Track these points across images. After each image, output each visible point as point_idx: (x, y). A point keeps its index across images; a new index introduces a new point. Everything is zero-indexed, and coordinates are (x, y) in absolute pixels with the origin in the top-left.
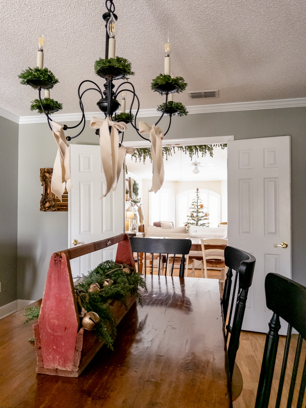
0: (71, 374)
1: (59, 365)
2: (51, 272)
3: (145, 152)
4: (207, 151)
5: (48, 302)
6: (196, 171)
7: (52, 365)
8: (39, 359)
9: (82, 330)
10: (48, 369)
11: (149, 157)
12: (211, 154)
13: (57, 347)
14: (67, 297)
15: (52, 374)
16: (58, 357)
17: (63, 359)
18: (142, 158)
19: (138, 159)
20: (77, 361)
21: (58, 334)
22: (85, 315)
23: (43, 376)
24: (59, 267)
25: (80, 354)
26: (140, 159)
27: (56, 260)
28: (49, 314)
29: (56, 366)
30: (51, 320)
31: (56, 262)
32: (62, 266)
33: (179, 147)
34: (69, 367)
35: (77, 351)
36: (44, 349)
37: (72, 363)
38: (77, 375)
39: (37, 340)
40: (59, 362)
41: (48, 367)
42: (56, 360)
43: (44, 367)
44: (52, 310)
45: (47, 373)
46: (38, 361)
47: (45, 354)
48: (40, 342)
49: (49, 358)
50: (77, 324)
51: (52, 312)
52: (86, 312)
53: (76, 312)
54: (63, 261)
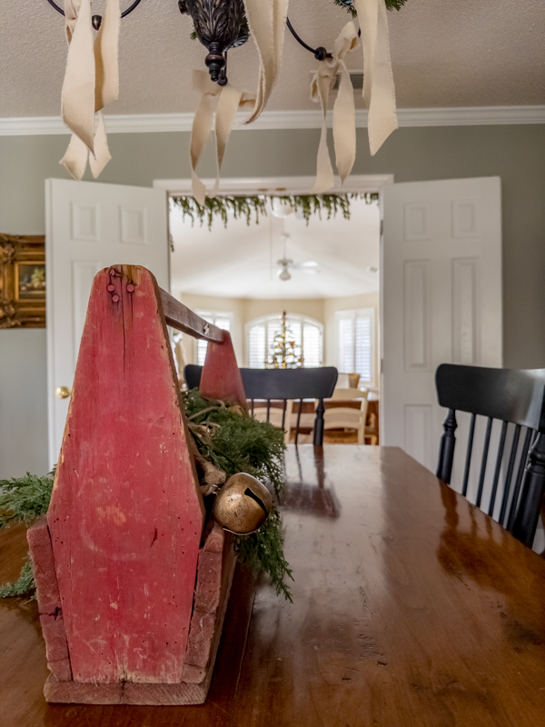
0: (180, 694)
1: (132, 667)
2: (94, 335)
3: (211, 206)
4: (338, 206)
5: (84, 445)
6: (285, 277)
7: (107, 669)
8: (54, 652)
9: (216, 537)
10: (89, 684)
11: (219, 215)
12: (346, 213)
13: (122, 603)
14: (161, 421)
15: (107, 702)
16: (126, 638)
17: (146, 644)
18: (206, 218)
19: (197, 220)
20: (201, 649)
21: (125, 558)
22: (221, 486)
23: (74, 709)
24: (126, 318)
25: (212, 621)
26: (202, 221)
27: (112, 293)
28: (88, 487)
29: (123, 671)
30: (99, 510)
31: (116, 299)
32: (139, 315)
33: (281, 198)
34: (173, 671)
35: (202, 611)
36: (71, 614)
37: (182, 657)
38: (199, 697)
39: (42, 583)
40: (132, 655)
41: (93, 679)
42: (121, 651)
43: (77, 677)
44: (101, 471)
45: (89, 699)
46: (54, 661)
47: (76, 633)
48: (56, 591)
49: (96, 645)
50: (199, 515)
51: (102, 480)
52: (223, 474)
53: (194, 474)
54: (140, 294)
